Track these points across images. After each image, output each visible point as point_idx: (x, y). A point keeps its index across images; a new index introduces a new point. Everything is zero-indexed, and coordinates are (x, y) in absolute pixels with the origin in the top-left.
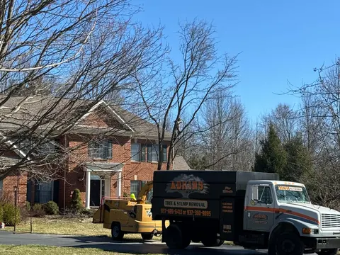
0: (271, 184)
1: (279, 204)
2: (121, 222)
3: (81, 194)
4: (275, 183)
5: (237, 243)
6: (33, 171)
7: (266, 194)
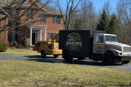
0: (104, 35)
1: (106, 43)
2: (45, 50)
3: (27, 39)
4: (105, 35)
5: (90, 58)
6: (10, 19)
7: (102, 39)
